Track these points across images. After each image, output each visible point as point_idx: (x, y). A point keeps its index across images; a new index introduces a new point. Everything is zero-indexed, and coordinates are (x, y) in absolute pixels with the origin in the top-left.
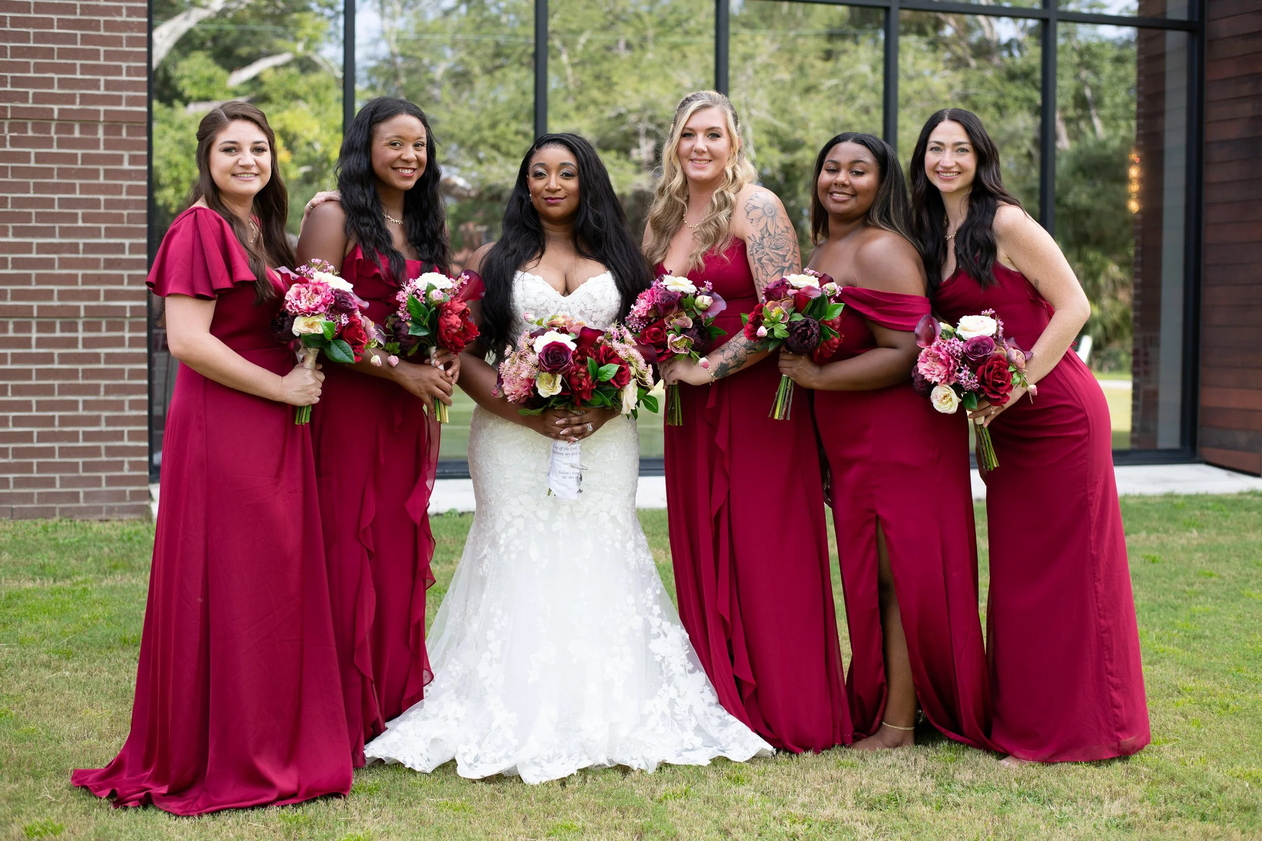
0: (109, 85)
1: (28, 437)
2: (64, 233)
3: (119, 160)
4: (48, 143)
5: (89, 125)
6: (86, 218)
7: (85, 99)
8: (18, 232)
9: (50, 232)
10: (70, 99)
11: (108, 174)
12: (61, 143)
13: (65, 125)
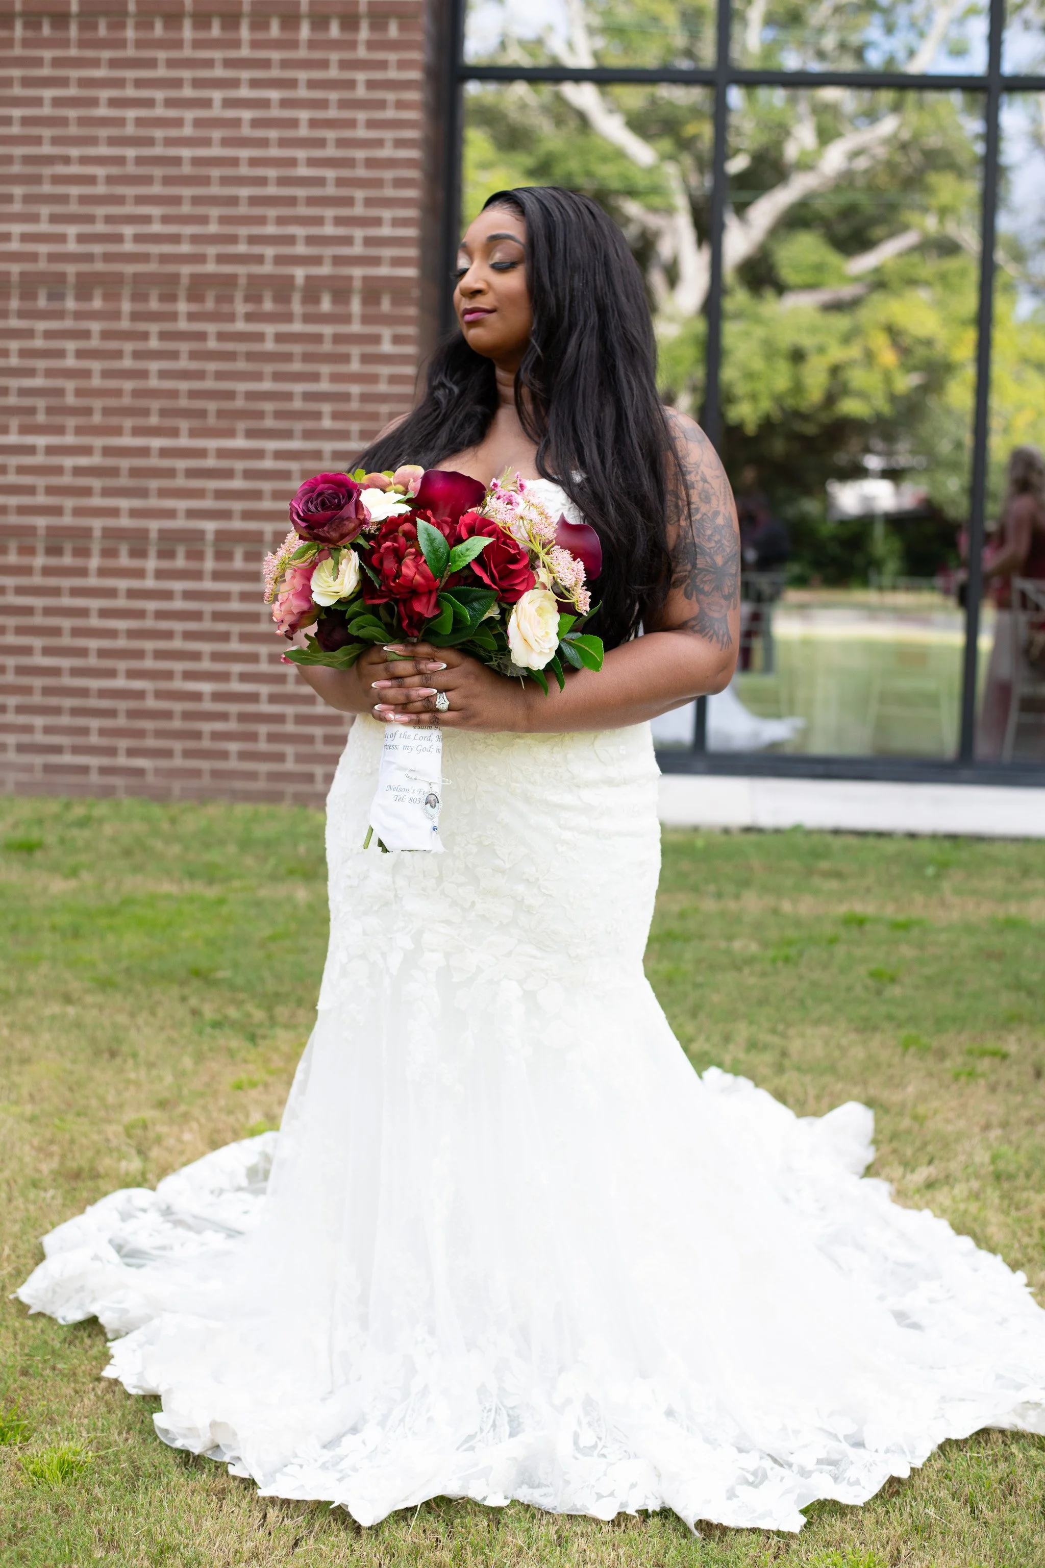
0: (369, 242)
1: (253, 698)
2: (308, 435)
3: (376, 339)
4: (288, 318)
5: (341, 293)
6: (336, 416)
7: (338, 261)
8: (251, 434)
9: (287, 434)
10: (317, 260)
11: (366, 359)
12: (308, 318)
13: (311, 294)
